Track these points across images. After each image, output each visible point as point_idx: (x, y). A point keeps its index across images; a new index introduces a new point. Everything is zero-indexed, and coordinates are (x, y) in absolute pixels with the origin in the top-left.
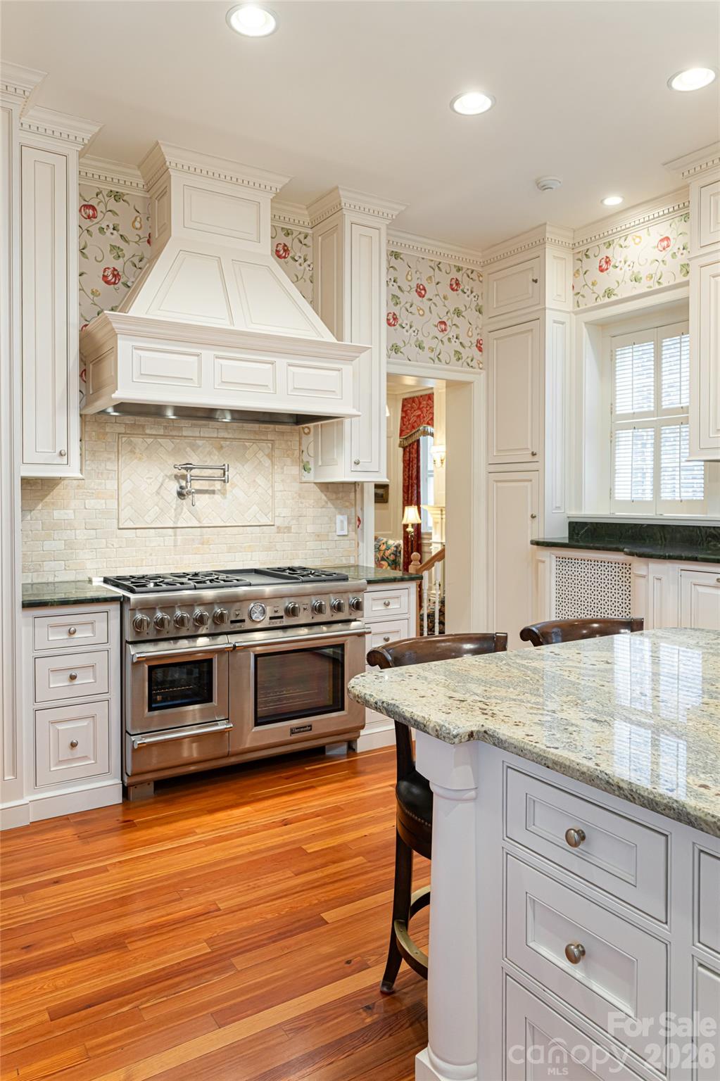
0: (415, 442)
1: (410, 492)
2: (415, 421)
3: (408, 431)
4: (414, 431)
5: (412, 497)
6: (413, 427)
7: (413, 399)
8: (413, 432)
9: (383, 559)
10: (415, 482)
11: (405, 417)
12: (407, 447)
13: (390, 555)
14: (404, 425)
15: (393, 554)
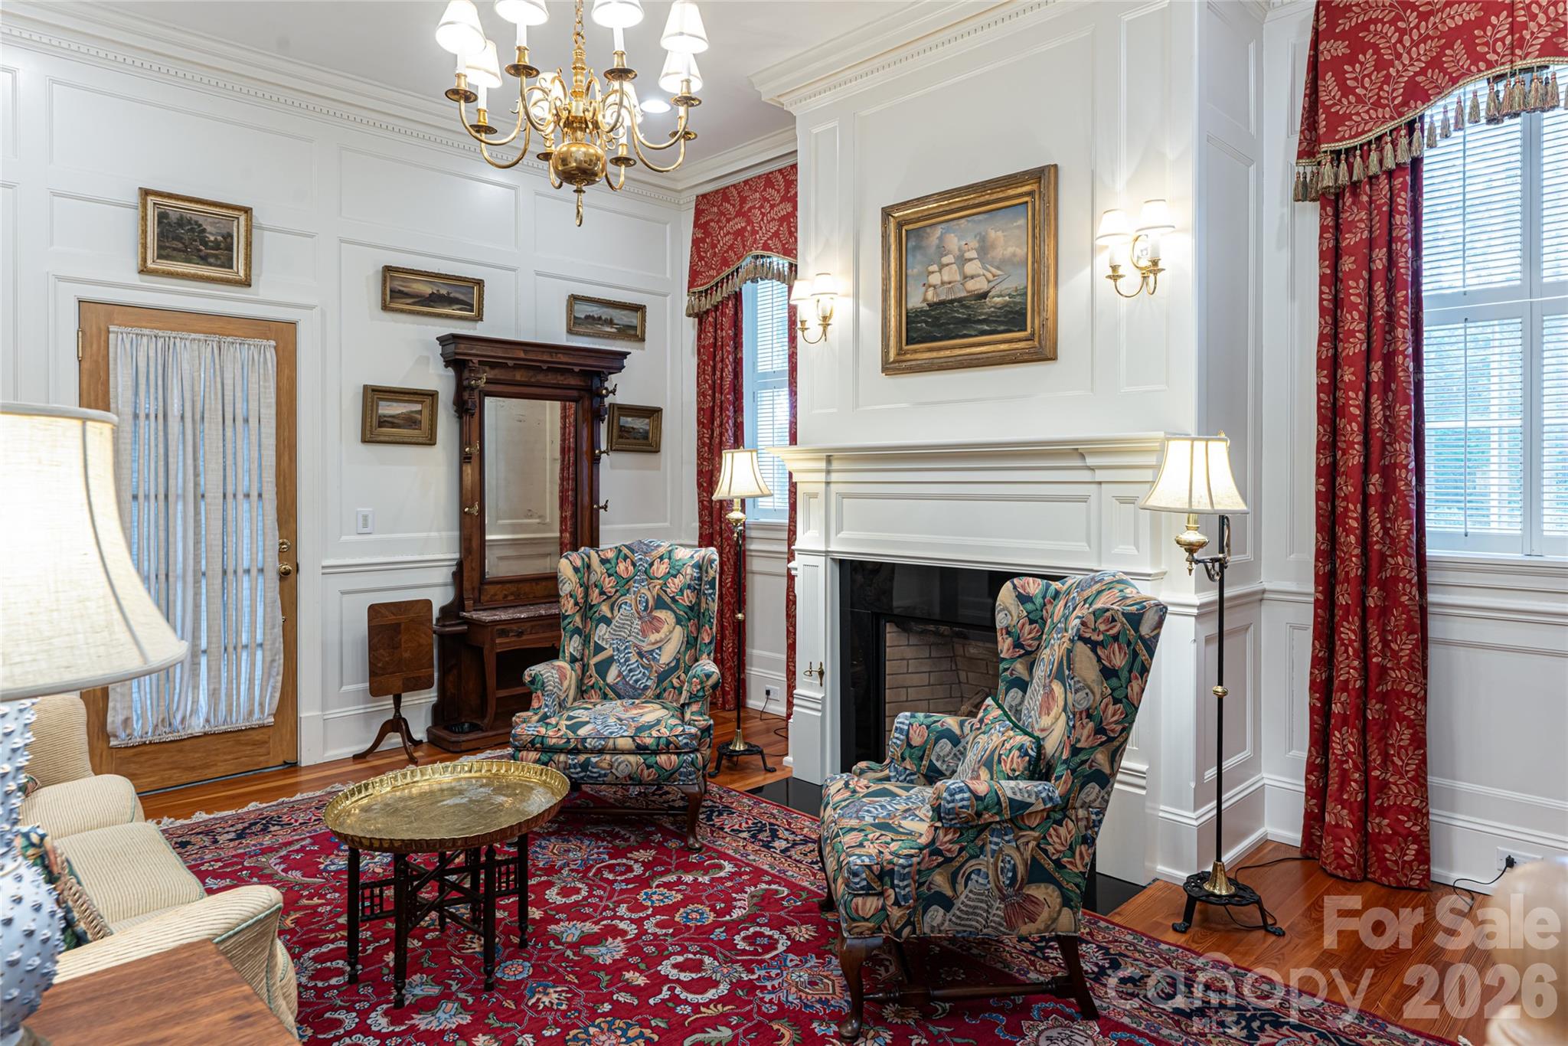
0: (729, 298)
1: (717, 422)
2: (731, 247)
3: (712, 273)
4: (728, 271)
5: (721, 435)
6: (726, 263)
7: (724, 194)
8: (723, 275)
9: (660, 604)
10: (730, 397)
11: (703, 240)
12: (707, 312)
13: (681, 591)
14: (701, 258)
15: (689, 587)
